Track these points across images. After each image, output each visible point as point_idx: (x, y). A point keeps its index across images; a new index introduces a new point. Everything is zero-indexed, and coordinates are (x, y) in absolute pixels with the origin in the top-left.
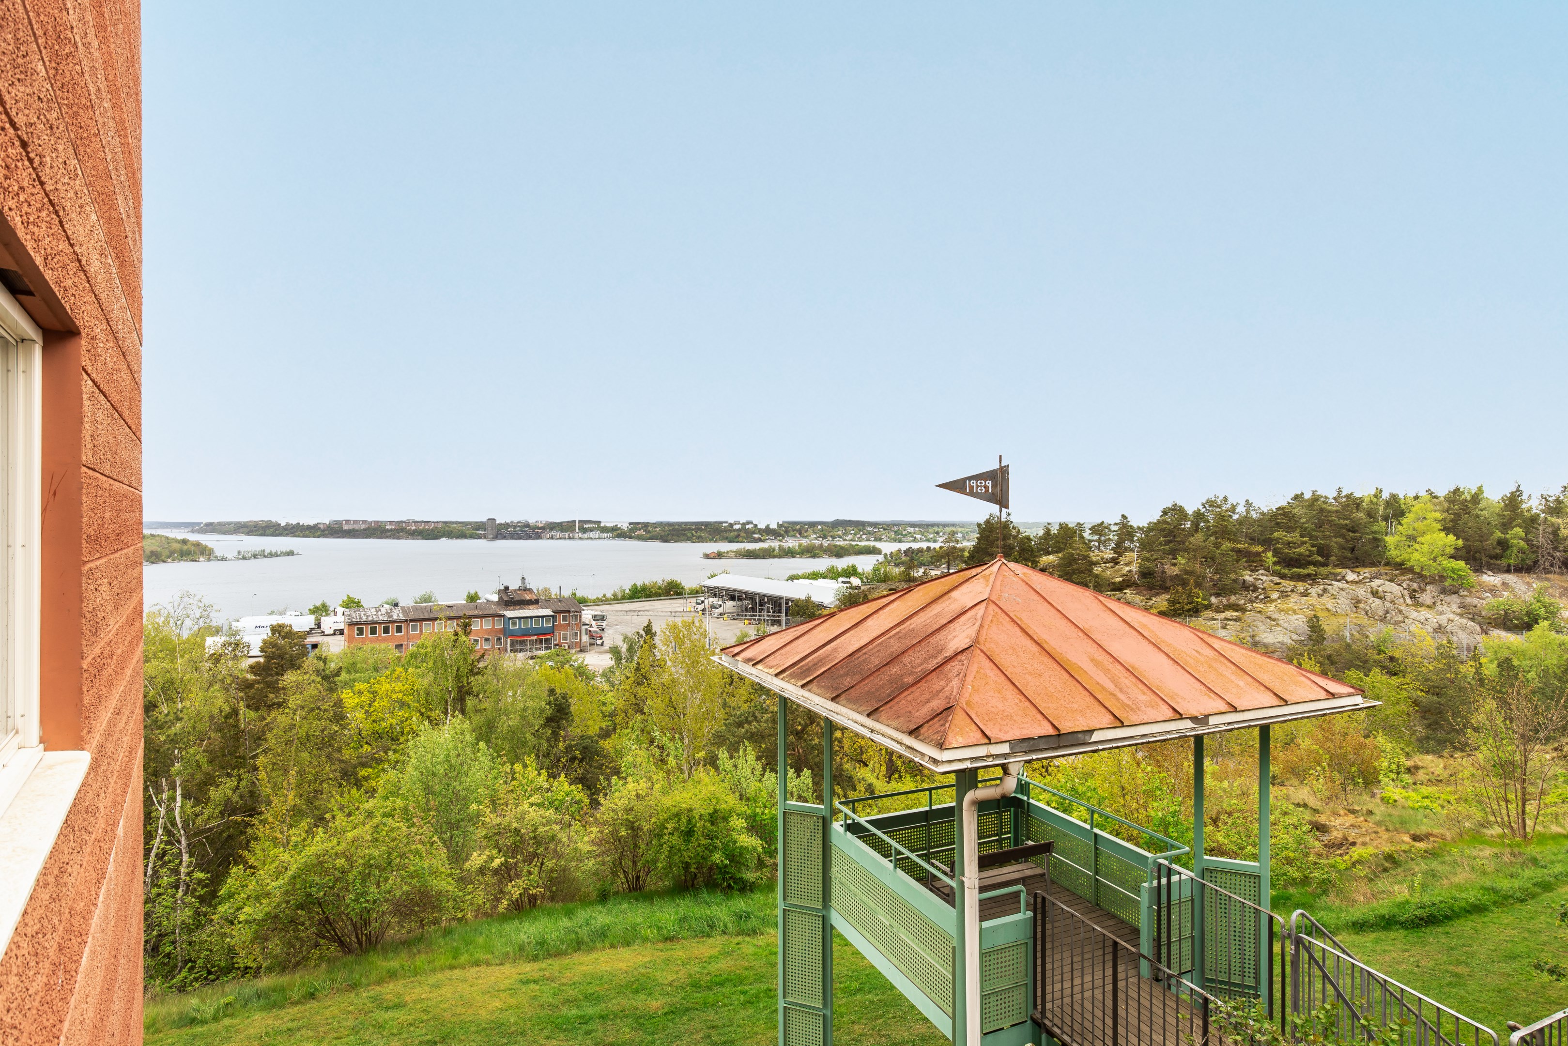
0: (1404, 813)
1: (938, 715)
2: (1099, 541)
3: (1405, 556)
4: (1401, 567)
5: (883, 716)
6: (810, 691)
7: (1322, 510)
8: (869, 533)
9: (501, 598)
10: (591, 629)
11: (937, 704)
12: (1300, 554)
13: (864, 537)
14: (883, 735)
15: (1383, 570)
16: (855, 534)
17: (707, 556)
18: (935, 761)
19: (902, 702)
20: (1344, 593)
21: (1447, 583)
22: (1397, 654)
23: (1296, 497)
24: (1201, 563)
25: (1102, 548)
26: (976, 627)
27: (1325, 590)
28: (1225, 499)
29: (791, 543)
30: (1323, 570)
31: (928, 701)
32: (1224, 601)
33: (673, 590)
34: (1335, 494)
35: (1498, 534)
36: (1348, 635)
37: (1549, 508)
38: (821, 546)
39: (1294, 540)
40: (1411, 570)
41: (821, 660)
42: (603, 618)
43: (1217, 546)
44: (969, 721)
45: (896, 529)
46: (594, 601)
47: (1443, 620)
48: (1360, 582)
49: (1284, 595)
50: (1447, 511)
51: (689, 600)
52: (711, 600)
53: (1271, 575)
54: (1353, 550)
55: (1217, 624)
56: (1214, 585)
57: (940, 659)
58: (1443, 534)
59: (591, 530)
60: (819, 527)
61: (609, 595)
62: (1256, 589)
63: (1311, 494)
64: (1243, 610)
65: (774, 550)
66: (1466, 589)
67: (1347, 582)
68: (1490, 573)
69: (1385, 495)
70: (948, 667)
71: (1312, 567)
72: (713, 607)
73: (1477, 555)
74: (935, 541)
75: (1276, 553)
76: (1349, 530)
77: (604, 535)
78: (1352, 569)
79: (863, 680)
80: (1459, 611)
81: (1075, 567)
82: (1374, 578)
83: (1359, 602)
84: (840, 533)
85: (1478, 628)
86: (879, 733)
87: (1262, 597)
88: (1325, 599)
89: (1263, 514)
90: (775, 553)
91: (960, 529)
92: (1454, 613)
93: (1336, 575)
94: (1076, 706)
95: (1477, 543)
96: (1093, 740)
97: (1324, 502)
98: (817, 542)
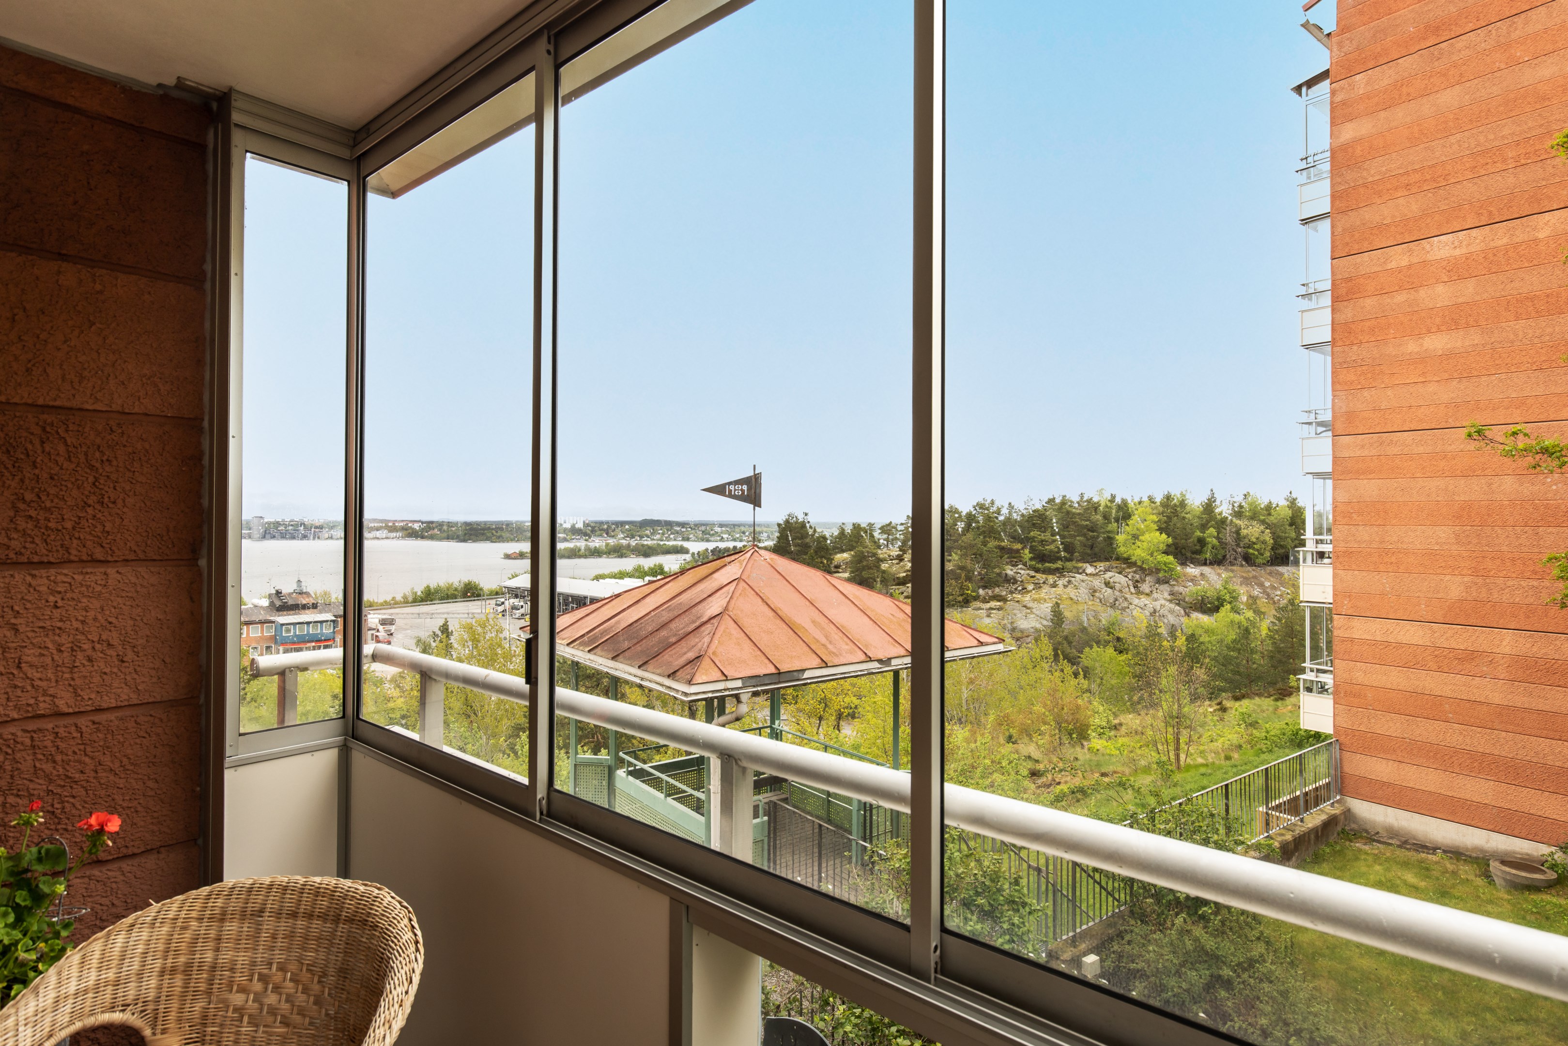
0: (1101, 758)
1: (691, 662)
2: (887, 540)
3: (1131, 552)
4: (1127, 561)
5: (650, 667)
6: (595, 654)
7: (1068, 513)
8: (677, 533)
9: (272, 604)
10: (378, 634)
11: (691, 655)
12: (1051, 551)
13: (672, 536)
14: (650, 681)
15: (1114, 564)
16: (663, 534)
17: (508, 557)
18: (686, 694)
19: (666, 656)
20: (1084, 584)
21: (1161, 575)
22: (1121, 635)
23: (1051, 501)
24: (972, 560)
25: (890, 546)
26: (728, 599)
27: (1069, 582)
28: (993, 503)
29: (597, 542)
30: (1069, 565)
31: (685, 653)
32: (990, 592)
33: (470, 592)
34: (1078, 499)
35: (1198, 533)
36: (1086, 619)
37: (1235, 512)
38: (629, 545)
39: (1046, 538)
40: (1134, 564)
41: (606, 631)
42: (391, 622)
43: (985, 544)
44: (713, 665)
45: (703, 528)
46: (382, 604)
47: (1157, 605)
48: (1096, 574)
49: (1038, 586)
50: (1162, 513)
51: (488, 602)
52: (512, 601)
53: (1028, 569)
54: (1092, 547)
55: (983, 613)
56: (982, 579)
57: (697, 624)
58: (1158, 533)
59: (378, 529)
60: (627, 527)
61: (399, 598)
62: (1015, 581)
63: (1061, 498)
64: (1003, 599)
65: (580, 550)
66: (1175, 579)
67: (1087, 575)
68: (1192, 566)
69: (1118, 500)
70: (703, 628)
71: (1060, 562)
72: (514, 608)
73: (1183, 551)
74: (741, 541)
75: (1032, 550)
76: (1089, 530)
77: (394, 534)
78: (1091, 563)
79: (638, 642)
80: (1169, 597)
81: (865, 563)
82: (1106, 571)
83: (1095, 591)
84: (648, 532)
85: (1182, 612)
86: (647, 680)
87: (1020, 588)
88: (1069, 589)
89: (1023, 515)
90: (581, 553)
91: (765, 529)
92: (1165, 599)
93: (1077, 568)
94: (794, 654)
95: (1183, 541)
96: (804, 677)
97: (1070, 506)
98: (624, 542)
